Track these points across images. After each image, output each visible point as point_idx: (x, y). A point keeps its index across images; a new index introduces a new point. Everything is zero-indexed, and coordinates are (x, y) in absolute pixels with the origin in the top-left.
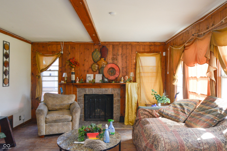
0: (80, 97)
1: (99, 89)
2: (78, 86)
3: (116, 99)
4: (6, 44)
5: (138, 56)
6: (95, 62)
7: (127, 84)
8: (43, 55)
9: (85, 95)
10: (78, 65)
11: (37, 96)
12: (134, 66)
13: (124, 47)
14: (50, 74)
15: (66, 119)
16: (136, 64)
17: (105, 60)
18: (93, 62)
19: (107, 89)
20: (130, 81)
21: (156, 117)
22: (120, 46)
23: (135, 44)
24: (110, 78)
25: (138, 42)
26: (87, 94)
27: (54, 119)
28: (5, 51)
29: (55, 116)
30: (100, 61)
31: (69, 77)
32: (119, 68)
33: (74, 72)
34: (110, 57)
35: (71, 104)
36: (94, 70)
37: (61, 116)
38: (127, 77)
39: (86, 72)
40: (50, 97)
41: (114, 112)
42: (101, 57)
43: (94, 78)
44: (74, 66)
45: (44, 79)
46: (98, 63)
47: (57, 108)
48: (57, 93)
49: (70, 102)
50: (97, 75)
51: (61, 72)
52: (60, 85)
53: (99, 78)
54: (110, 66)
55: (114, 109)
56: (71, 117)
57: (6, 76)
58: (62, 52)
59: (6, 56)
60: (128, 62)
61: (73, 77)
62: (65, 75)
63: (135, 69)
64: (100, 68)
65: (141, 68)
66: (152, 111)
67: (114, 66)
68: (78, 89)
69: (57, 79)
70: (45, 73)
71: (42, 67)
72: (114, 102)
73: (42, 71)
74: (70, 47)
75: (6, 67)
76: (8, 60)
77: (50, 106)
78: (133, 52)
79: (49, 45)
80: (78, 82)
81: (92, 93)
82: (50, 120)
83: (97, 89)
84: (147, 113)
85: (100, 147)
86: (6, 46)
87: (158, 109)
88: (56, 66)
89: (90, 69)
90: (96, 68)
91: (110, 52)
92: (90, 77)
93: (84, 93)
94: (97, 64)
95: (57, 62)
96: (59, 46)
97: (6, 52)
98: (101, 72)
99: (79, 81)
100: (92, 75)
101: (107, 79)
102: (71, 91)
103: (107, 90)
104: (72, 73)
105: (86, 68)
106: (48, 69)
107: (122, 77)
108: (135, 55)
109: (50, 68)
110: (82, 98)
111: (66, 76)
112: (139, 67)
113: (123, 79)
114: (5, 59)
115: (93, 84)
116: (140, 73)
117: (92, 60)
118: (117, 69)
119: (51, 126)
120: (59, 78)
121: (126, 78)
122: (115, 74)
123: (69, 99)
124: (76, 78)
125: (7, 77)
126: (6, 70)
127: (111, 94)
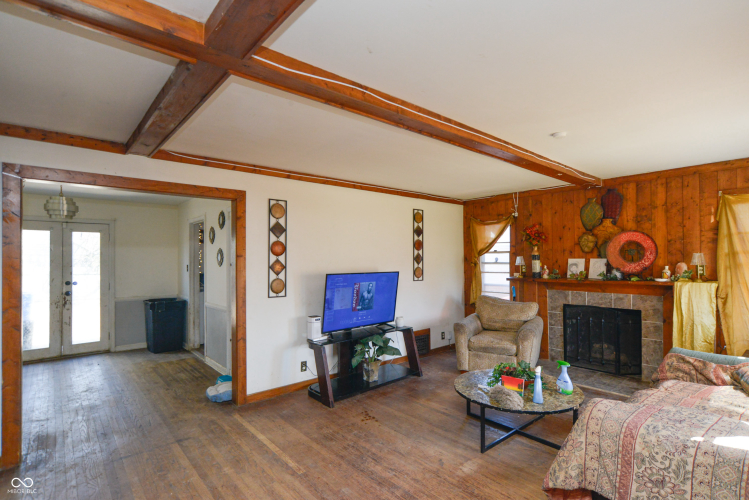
0: (553, 308)
1: (601, 295)
2: (548, 284)
3: (648, 323)
4: (418, 213)
5: (727, 204)
6: (590, 230)
7: (677, 285)
8: (483, 222)
9: (565, 306)
10: (546, 240)
11: (472, 301)
12: (710, 235)
13: (673, 184)
14: (497, 259)
15: (504, 349)
16: (716, 229)
17: (614, 223)
18: (584, 230)
19: (621, 296)
20: (693, 279)
21: (715, 384)
22: (659, 182)
23: (713, 168)
24: (627, 269)
25: (726, 163)
26: (569, 306)
27: (483, 345)
28: (416, 225)
29: (486, 339)
30: (601, 227)
31: (529, 266)
32: (654, 242)
33: (536, 254)
34: (629, 213)
35: (525, 322)
36: (586, 250)
37: (496, 341)
38: (684, 267)
39: (567, 253)
40: (487, 303)
41: (645, 357)
42: (605, 217)
43: (587, 268)
44: (534, 242)
45: (487, 268)
46: (596, 232)
47: (497, 325)
48: (507, 297)
49: (524, 318)
50: (592, 261)
51: (513, 254)
52: (512, 280)
53: (597, 268)
54: (625, 237)
55: (644, 349)
56: (514, 348)
57: (418, 263)
58: (516, 214)
59: (419, 232)
60: (687, 222)
61: (537, 266)
62: (519, 261)
63: (715, 241)
64: (600, 243)
65: (736, 239)
66: (705, 364)
67: (638, 237)
68: (549, 292)
69: (507, 268)
70: (487, 257)
71: (480, 246)
72: (644, 331)
73: (481, 252)
74: (530, 201)
75: (418, 249)
76: (420, 238)
77: (484, 321)
78: (706, 195)
79: (492, 202)
80: (545, 276)
81: (581, 304)
82: (476, 345)
83: (595, 294)
84: (686, 367)
85: (509, 402)
86: (418, 217)
87: (732, 363)
88: (505, 242)
89: (577, 248)
90: (591, 245)
91: (629, 203)
92: (576, 265)
93: (562, 302)
94: (593, 235)
95: (506, 236)
96: (510, 202)
97: (418, 227)
98: (602, 252)
99: (549, 275)
100: (581, 262)
101: (618, 270)
102: (534, 294)
103: (621, 299)
104: (534, 258)
105: (568, 244)
106: (492, 250)
107: (667, 267)
108: (714, 201)
109: (496, 247)
110: (559, 313)
111: (523, 263)
112: (730, 235)
113: (667, 271)
114: (416, 238)
115: (583, 283)
116: (733, 254)
117: (581, 226)
118: (647, 244)
119: (478, 356)
120: (511, 268)
121: (679, 267)
122: (640, 259)
123: (522, 311)
124: (542, 268)
125: (420, 265)
126: (418, 254)
127: (635, 308)
